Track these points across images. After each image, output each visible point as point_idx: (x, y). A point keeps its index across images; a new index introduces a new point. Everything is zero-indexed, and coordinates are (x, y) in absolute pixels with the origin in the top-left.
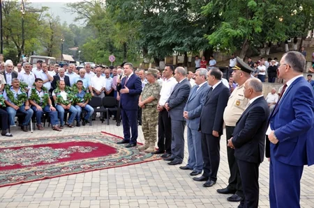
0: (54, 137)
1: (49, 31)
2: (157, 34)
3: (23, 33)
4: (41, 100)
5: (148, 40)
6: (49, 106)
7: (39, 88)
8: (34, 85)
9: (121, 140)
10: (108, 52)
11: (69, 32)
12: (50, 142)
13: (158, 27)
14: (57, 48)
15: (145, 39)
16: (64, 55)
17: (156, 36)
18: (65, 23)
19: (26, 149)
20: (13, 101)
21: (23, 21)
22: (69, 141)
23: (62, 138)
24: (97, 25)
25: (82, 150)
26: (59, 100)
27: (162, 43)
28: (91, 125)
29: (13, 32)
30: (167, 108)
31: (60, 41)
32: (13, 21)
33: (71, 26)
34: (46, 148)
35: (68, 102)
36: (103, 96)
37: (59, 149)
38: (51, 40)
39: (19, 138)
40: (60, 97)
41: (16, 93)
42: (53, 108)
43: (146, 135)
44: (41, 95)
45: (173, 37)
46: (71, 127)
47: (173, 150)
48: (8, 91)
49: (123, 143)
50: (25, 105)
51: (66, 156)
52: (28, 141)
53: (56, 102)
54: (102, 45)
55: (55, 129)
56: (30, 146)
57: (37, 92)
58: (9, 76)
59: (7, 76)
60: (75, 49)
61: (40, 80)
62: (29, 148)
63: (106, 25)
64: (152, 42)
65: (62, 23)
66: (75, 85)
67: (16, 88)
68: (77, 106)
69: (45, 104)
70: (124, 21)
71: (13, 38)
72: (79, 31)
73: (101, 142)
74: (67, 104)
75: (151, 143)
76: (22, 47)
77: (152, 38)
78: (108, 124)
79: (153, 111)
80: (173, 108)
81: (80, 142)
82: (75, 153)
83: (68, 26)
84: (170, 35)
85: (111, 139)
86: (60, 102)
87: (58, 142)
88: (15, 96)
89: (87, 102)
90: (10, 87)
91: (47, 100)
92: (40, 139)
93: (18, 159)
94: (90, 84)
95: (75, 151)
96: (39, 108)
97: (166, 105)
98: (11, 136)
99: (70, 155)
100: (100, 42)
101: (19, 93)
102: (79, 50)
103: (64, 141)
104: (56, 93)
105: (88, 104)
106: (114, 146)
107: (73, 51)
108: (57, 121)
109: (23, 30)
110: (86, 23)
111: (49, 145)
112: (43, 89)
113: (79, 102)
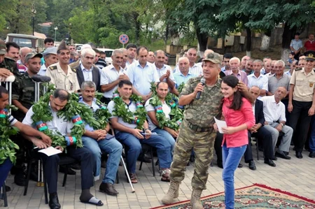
16: (35, 33)
38: (18, 10)
60: (48, 24)
98: (100, 203)
107: (43, 28)
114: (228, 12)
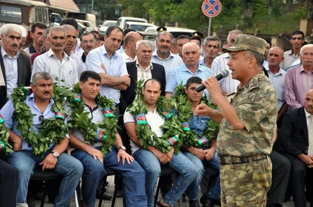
4: (99, 133)
8: (78, 90)
61: (96, 76)
67: (42, 100)
101: (48, 115)
104: (135, 114)
108: (143, 198)
112: (100, 102)
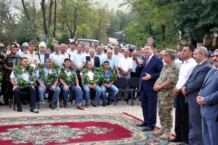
0: (76, 116)
1: (97, 17)
2: (194, 16)
3: (75, 19)
4: (69, 79)
5: (185, 22)
6: (76, 85)
7: (67, 67)
9: (141, 123)
10: (147, 34)
11: (116, 18)
12: (70, 121)
13: (196, 8)
14: (103, 32)
15: (182, 21)
16: (109, 38)
17: (193, 18)
18: (112, 10)
19: (46, 126)
20: (43, 80)
21: (76, 9)
22: (88, 120)
23: (83, 117)
24: (138, 10)
25: (98, 131)
26: (85, 79)
27: (200, 24)
28: (115, 105)
29: (68, 19)
30: (184, 92)
31: (107, 26)
32: (68, 9)
33: (118, 12)
34: (65, 126)
35: (93, 82)
36: (129, 76)
37: (76, 129)
38: (99, 25)
39: (44, 115)
40: (87, 76)
41: (48, 72)
42: (79, 87)
43: (162, 120)
44: (69, 74)
45: (212, 18)
46: (95, 106)
47: (191, 139)
48: (41, 70)
49: (141, 126)
50: (53, 84)
51: (79, 137)
52: (51, 118)
53: (83, 81)
54: (142, 29)
55: (79, 108)
56: (50, 124)
57: (65, 71)
58: (42, 57)
59: (41, 56)
60: (120, 32)
62: (48, 126)
63: (147, 9)
64: (188, 24)
65: (110, 9)
66: (102, 65)
67: (48, 68)
68: (102, 86)
69: (72, 83)
70: (162, 5)
71: (67, 23)
72: (125, 17)
73: (119, 124)
74: (93, 84)
75: (166, 130)
76: (74, 32)
77: (189, 20)
78: (133, 105)
79: (167, 95)
80: (191, 93)
81: (99, 123)
82: (89, 134)
83: (115, 12)
84: (209, 15)
85: (129, 121)
86: (86, 82)
87: (77, 121)
88: (46, 75)
89: (112, 82)
90: (44, 66)
91: (74, 79)
92: (62, 117)
93: (34, 137)
94: (116, 65)
95: (90, 131)
96: (66, 87)
97: (183, 90)
98: (37, 112)
99: (83, 135)
100: (141, 26)
102: (123, 33)
103: (84, 120)
104: (83, 73)
105: (114, 84)
106: (130, 130)
107: (118, 35)
108: (81, 100)
109: (75, 16)
110: (129, 8)
111: (68, 124)
112: (71, 69)
113: (105, 82)
114: (203, 23)
